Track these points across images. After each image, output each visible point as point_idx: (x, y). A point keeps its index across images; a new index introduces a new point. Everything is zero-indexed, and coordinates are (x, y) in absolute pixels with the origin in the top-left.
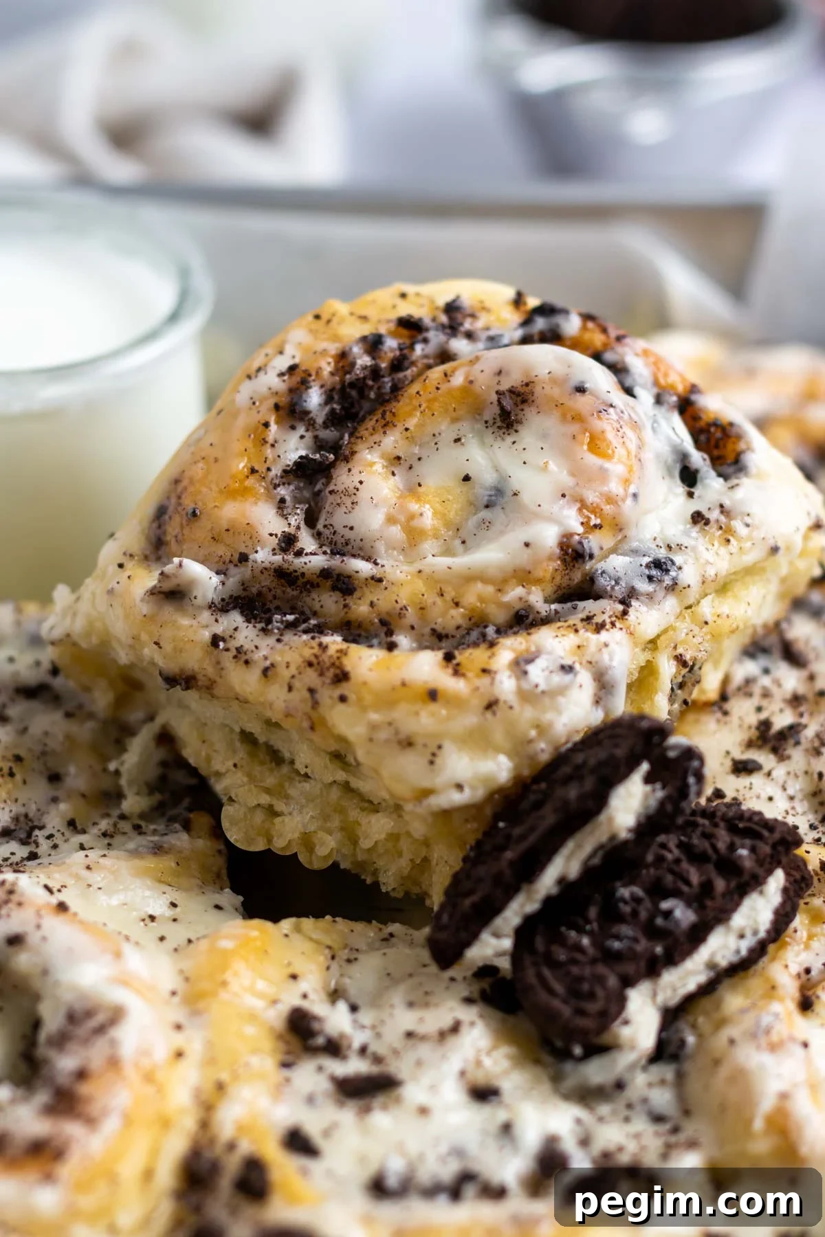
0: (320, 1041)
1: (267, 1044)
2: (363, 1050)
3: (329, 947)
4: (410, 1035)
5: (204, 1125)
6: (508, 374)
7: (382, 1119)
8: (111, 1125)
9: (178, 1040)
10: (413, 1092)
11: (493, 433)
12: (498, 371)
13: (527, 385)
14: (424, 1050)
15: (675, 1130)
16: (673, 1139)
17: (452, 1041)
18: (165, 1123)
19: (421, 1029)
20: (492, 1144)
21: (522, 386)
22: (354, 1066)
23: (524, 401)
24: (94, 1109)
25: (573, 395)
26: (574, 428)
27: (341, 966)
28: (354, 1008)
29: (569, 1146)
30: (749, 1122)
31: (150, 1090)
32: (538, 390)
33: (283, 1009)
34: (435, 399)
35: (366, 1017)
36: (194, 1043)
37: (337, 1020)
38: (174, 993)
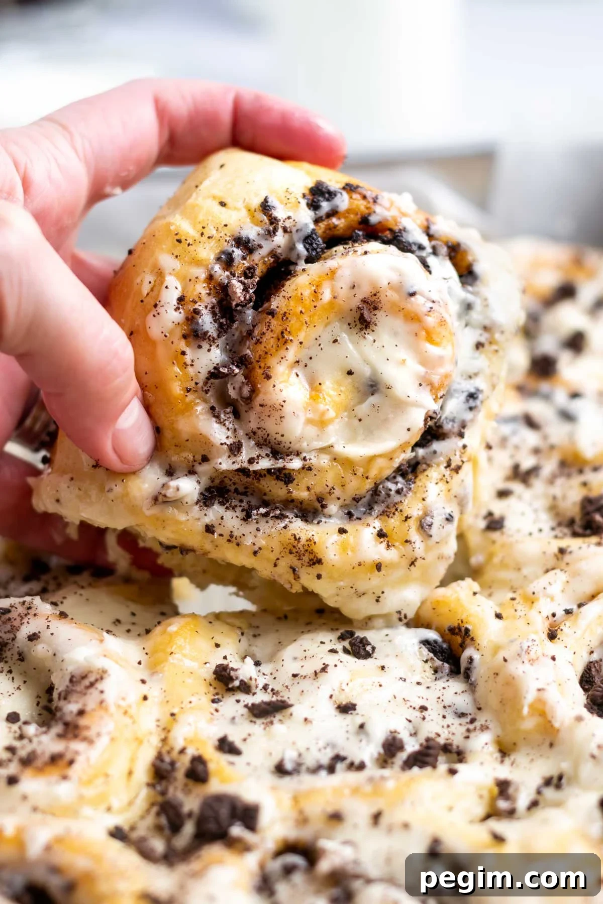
0: (237, 683)
1: (203, 688)
2: (265, 688)
3: (239, 628)
4: (295, 676)
5: (164, 740)
6: (359, 287)
7: (280, 728)
8: (102, 743)
9: (144, 689)
10: (299, 710)
11: (357, 333)
12: (352, 286)
13: (375, 295)
14: (305, 684)
15: (473, 721)
16: (471, 727)
17: (323, 677)
18: (139, 741)
19: (302, 672)
20: (354, 739)
21: (372, 296)
22: (260, 697)
23: (376, 308)
24: (91, 733)
25: (408, 299)
26: (415, 327)
27: (249, 640)
28: (257, 664)
29: (404, 735)
30: (520, 711)
31: (127, 720)
32: (382, 298)
33: (212, 667)
34: (315, 314)
35: (266, 668)
36: (154, 690)
37: (246, 670)
38: (140, 663)
